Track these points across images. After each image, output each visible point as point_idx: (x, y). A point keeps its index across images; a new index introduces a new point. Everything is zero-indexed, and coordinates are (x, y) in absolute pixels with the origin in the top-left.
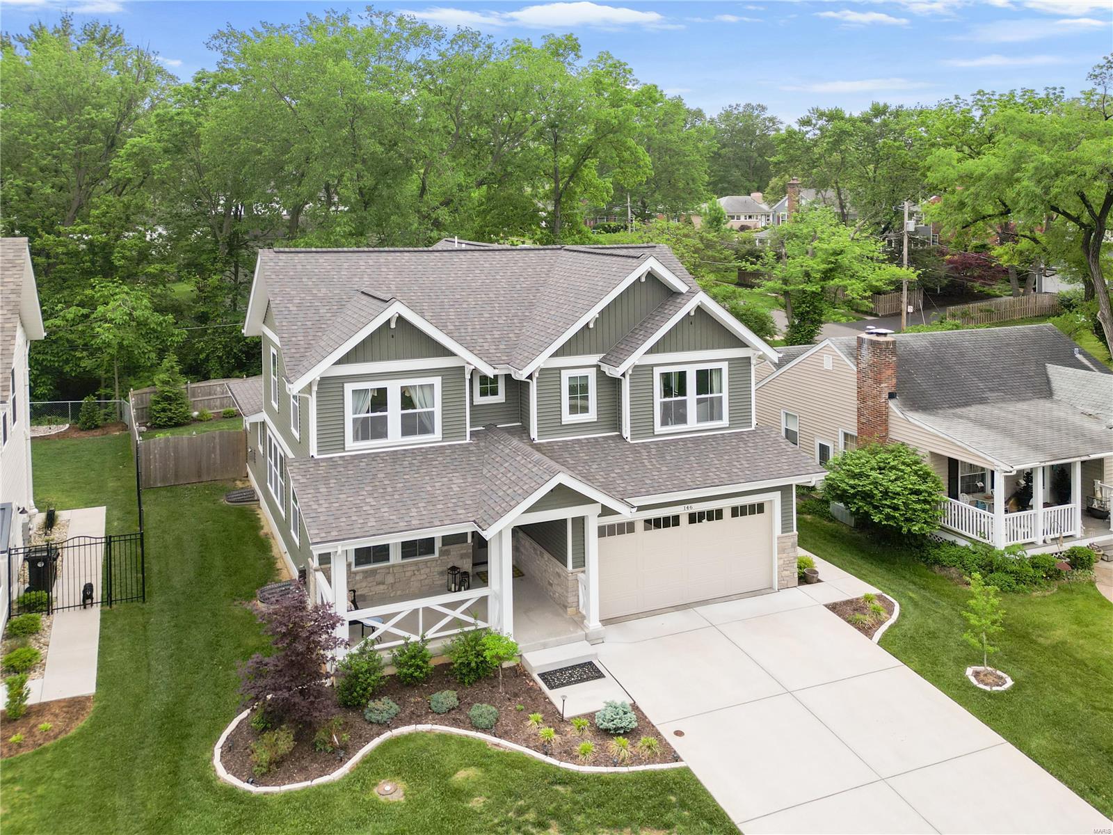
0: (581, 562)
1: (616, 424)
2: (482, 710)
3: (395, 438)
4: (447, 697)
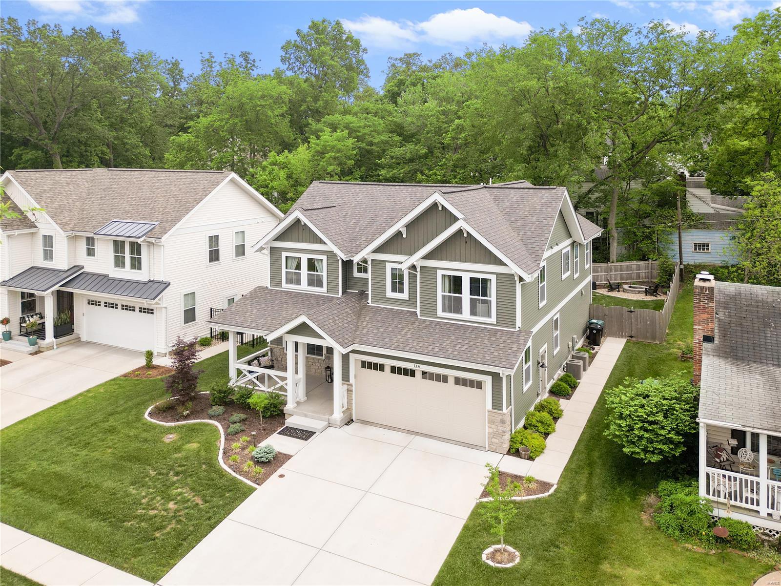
1: (416, 304)
3: (304, 286)
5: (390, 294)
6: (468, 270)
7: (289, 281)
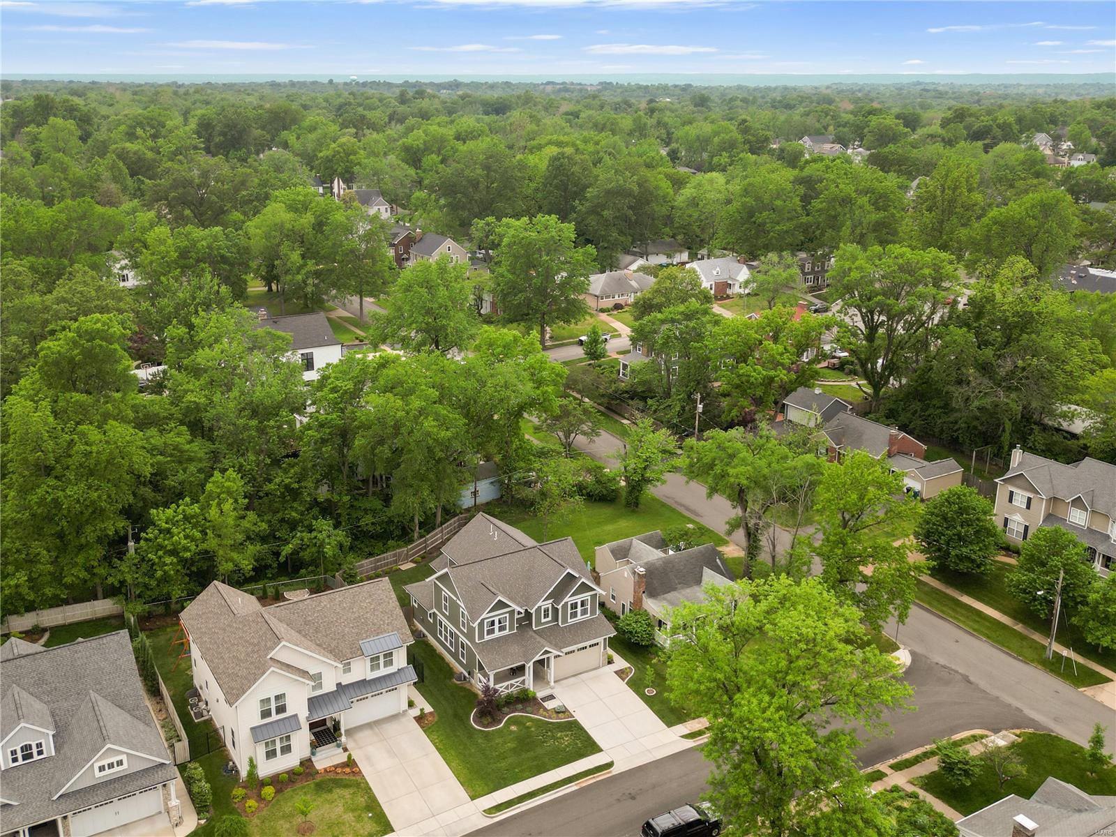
0: (548, 667)
1: (557, 620)
2: (529, 709)
3: (497, 633)
4: (520, 706)
5: (543, 620)
6: (578, 599)
7: (488, 633)
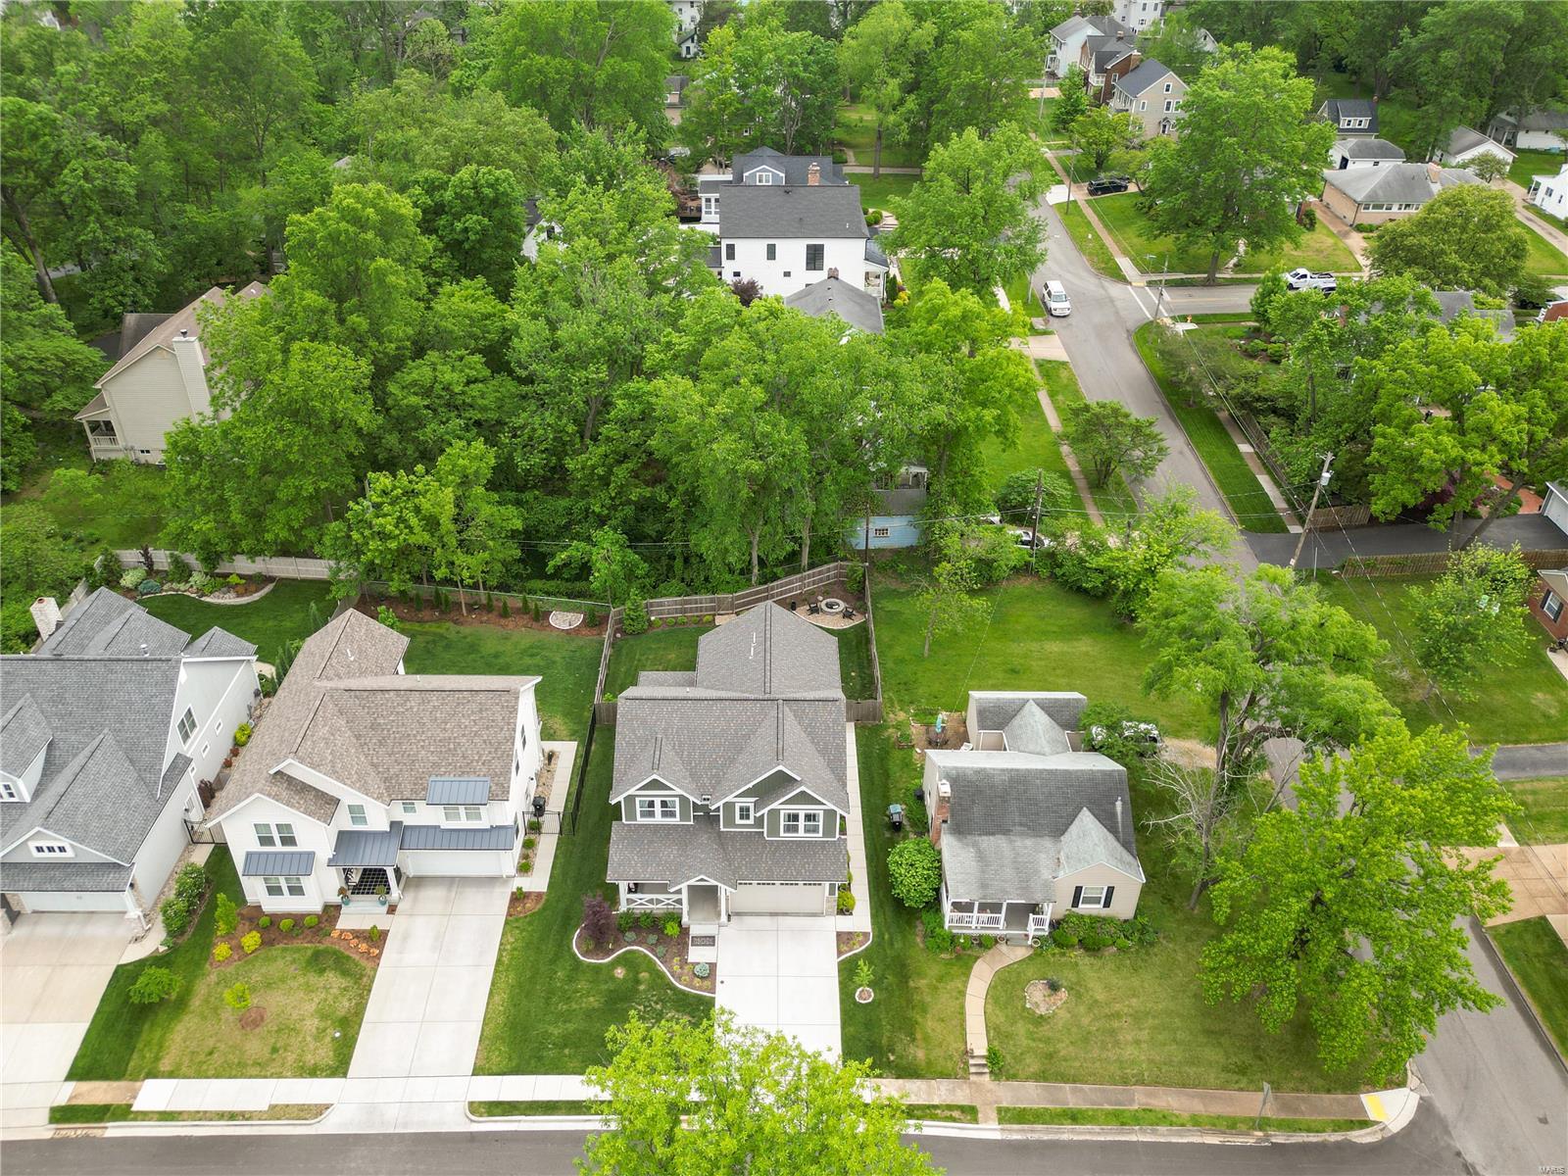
2: (662, 948)
3: (658, 818)
4: (650, 938)
5: (738, 821)
6: (802, 810)
7: (643, 814)
